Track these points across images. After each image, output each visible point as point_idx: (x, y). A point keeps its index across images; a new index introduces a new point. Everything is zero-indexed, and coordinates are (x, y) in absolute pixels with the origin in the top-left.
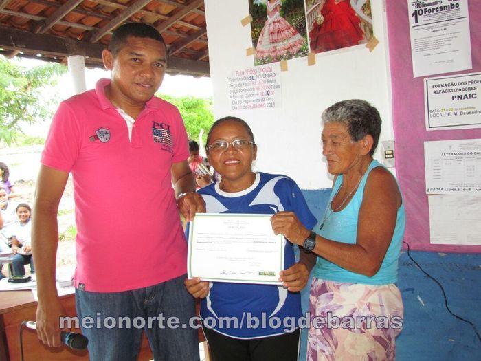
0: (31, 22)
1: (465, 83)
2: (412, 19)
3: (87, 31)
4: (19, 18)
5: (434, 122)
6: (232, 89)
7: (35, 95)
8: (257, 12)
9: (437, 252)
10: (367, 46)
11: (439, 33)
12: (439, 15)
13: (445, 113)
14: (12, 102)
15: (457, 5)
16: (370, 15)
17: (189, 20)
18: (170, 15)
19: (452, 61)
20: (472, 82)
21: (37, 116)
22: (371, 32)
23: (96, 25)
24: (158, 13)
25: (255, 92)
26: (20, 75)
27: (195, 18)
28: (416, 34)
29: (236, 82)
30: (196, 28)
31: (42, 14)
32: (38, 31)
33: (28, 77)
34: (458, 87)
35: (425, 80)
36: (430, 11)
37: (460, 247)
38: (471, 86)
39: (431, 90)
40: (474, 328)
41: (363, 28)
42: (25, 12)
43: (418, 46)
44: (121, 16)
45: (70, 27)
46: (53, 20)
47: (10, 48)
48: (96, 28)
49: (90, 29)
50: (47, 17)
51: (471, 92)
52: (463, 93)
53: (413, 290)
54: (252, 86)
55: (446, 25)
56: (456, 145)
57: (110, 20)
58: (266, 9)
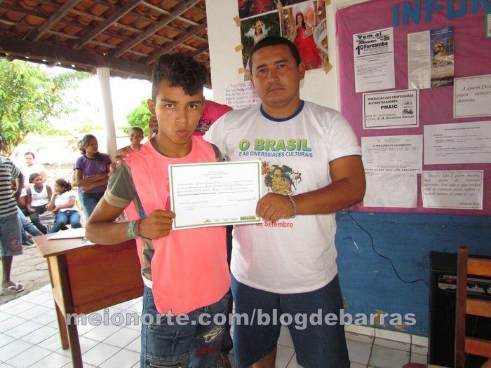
0: (69, 41)
1: (390, 98)
2: (356, 52)
3: (111, 49)
4: (60, 37)
5: (368, 124)
6: (228, 97)
7: (61, 96)
8: (247, 42)
9: (367, 212)
10: (324, 70)
11: (374, 62)
12: (374, 50)
13: (376, 118)
14: (42, 101)
15: (387, 44)
16: (327, 47)
17: (188, 43)
18: (175, 39)
19: (382, 82)
20: (395, 97)
21: (63, 112)
22: (327, 60)
23: (118, 45)
24: (166, 37)
25: (245, 100)
26: (48, 80)
27: (194, 42)
28: (358, 63)
29: (231, 92)
30: (194, 49)
31: (77, 34)
32: (75, 47)
33: (55, 81)
34: (386, 100)
35: (363, 94)
36: (368, 47)
37: (383, 208)
38: (394, 99)
39: (367, 102)
40: (391, 262)
41: (322, 58)
42: (65, 33)
43: (359, 71)
44: (138, 38)
45: (98, 46)
46: (87, 40)
47: (53, 60)
48: (119, 47)
49: (113, 47)
50: (82, 37)
51: (394, 104)
52: (388, 105)
53: (351, 238)
54: (243, 96)
55: (379, 57)
56: (383, 139)
57: (129, 41)
58: (253, 40)
